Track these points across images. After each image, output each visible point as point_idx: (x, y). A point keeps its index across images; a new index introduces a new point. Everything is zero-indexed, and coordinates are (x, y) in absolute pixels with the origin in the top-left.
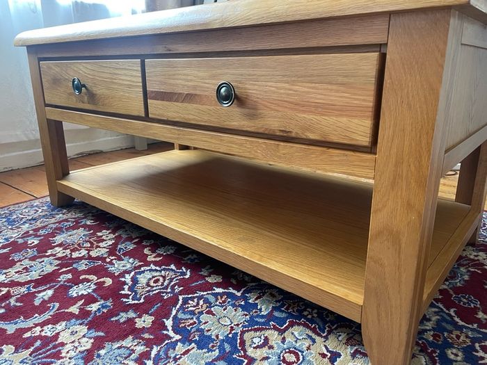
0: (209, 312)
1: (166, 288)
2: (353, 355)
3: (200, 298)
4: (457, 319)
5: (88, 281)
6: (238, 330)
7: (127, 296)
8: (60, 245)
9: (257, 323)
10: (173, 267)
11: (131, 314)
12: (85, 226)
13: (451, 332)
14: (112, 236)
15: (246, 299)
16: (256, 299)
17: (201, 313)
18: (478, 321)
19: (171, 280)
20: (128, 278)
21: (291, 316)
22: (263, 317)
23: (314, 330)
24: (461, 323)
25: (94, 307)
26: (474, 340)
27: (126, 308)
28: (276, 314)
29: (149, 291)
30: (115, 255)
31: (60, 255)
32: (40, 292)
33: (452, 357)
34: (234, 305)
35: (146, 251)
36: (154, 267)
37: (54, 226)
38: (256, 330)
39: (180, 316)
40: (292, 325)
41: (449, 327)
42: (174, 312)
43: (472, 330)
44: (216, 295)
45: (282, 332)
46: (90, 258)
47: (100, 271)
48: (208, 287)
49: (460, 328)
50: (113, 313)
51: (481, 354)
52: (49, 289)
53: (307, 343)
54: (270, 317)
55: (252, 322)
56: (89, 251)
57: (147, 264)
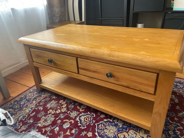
0: (106, 129)
1: (90, 121)
2: (147, 137)
3: (101, 124)
4: (170, 121)
5: (67, 122)
6: (116, 134)
7: (81, 126)
8: (50, 109)
9: (120, 130)
10: (89, 113)
11: (85, 133)
12: (54, 99)
13: (169, 126)
14: (64, 102)
15: (114, 122)
16: (117, 122)
17: (104, 129)
18: (175, 121)
19: (90, 118)
20: (78, 119)
21: (128, 127)
22: (121, 128)
23: (135, 130)
24: (171, 122)
25: (73, 131)
26: (175, 127)
27: (83, 130)
28: (124, 126)
29: (86, 123)
30: (69, 110)
31: (53, 113)
32: (55, 128)
33: (170, 133)
34: (112, 125)
35: (78, 108)
36: (83, 114)
37: (44, 100)
38: (121, 133)
39: (99, 131)
40: (129, 130)
41: (168, 124)
42: (96, 130)
43: (174, 124)
44: (105, 122)
45: (127, 132)
46: (62, 113)
47: (68, 117)
48: (102, 119)
49: (171, 124)
50: (80, 133)
51: (177, 131)
52: (57, 127)
53: (135, 135)
54: (122, 128)
55: (119, 130)
56: (61, 110)
57: (81, 113)
